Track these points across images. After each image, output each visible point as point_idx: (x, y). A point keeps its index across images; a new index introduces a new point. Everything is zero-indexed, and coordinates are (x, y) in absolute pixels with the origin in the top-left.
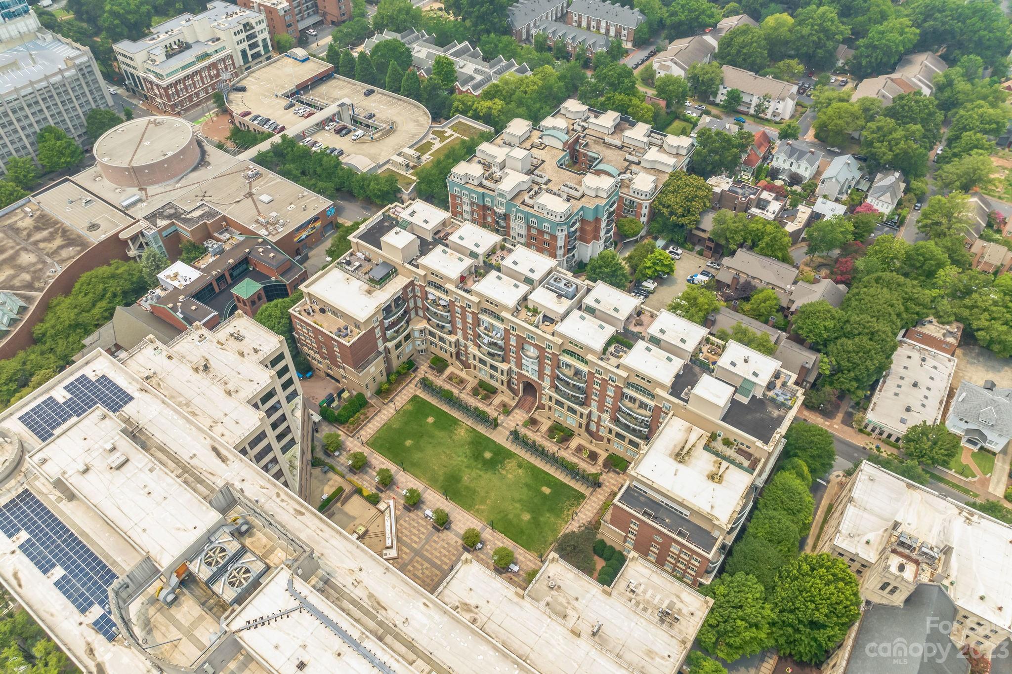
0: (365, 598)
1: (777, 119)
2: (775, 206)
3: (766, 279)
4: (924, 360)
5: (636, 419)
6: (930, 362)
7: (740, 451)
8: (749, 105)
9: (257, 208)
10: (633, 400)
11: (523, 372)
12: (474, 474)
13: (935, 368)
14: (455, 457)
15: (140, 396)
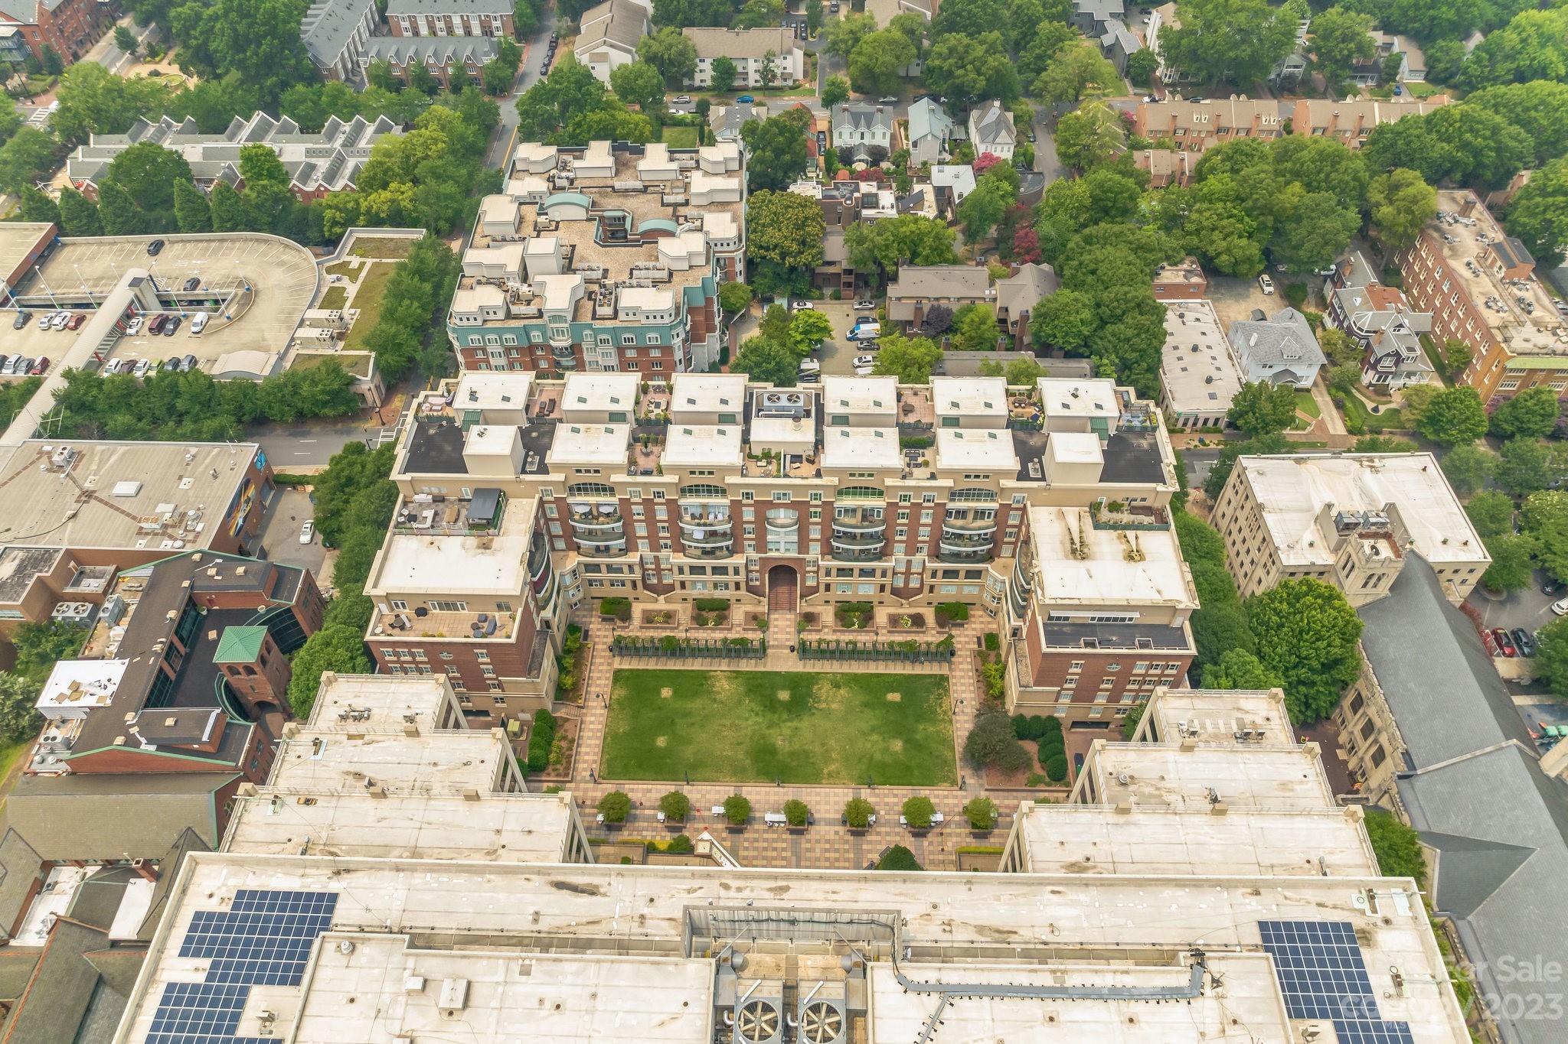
0: (975, 937)
1: (790, 83)
2: (887, 198)
3: (953, 295)
4: (1181, 316)
5: (970, 537)
6: (1190, 317)
7: (1134, 510)
8: (745, 76)
9: (123, 512)
10: (961, 514)
11: (770, 554)
12: (787, 732)
13: (1198, 320)
14: (744, 724)
15: (344, 884)
